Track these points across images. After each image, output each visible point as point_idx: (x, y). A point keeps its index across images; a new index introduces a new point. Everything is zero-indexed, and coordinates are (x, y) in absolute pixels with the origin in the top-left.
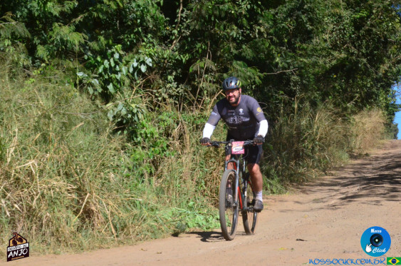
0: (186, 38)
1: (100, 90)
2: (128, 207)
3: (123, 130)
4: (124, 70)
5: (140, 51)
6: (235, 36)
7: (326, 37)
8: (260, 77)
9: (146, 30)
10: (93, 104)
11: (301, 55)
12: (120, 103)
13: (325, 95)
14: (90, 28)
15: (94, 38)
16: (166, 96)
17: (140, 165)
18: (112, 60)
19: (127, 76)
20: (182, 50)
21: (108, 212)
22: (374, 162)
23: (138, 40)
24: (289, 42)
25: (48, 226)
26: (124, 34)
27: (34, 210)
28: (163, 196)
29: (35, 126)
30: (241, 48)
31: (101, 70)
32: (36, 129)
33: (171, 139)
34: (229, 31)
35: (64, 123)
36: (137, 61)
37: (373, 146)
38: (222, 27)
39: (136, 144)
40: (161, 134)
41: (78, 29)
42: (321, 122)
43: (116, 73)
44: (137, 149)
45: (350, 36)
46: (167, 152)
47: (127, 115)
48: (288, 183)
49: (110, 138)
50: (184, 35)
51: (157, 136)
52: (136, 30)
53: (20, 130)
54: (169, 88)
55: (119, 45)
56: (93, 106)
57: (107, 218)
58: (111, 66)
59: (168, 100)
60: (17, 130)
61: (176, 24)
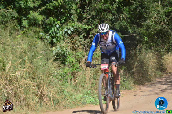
0: (89, 19)
1: (50, 41)
2: (60, 94)
4: (61, 32)
5: (68, 24)
6: (111, 19)
8: (122, 37)
10: (47, 47)
12: (58, 47)
14: (47, 13)
15: (47, 18)
16: (79, 44)
18: (55, 28)
19: (63, 36)
20: (87, 24)
21: (51, 96)
26: (61, 16)
27: (18, 94)
28: (76, 89)
29: (19, 56)
30: (113, 24)
31: (50, 32)
32: (21, 57)
33: (80, 63)
34: (108, 16)
35: (32, 56)
36: (67, 29)
38: (106, 14)
39: (65, 65)
40: (76, 62)
41: (41, 14)
43: (58, 33)
44: (65, 68)
46: (79, 70)
47: (61, 52)
48: (133, 85)
49: (53, 63)
50: (88, 17)
51: (74, 62)
52: (67, 15)
53: (13, 58)
54: (81, 41)
55: (59, 21)
56: (46, 49)
57: (50, 98)
58: (55, 31)
59: (80, 46)
60: (11, 58)
61: (85, 12)
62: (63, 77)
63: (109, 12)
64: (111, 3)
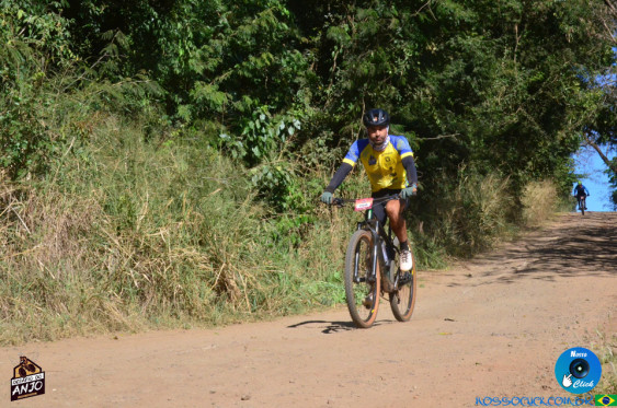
0: (339, 99)
1: (244, 153)
4: (271, 132)
5: (288, 113)
6: (393, 98)
7: (498, 100)
8: (419, 143)
10: (237, 169)
12: (264, 166)
14: (236, 86)
15: (238, 98)
16: (316, 161)
17: (286, 235)
18: (257, 122)
19: (275, 139)
20: (334, 111)
21: (245, 285)
24: (456, 105)
25: (180, 298)
27: (165, 281)
30: (398, 110)
31: (245, 133)
32: (170, 194)
34: (387, 92)
35: (199, 189)
36: (285, 123)
41: (222, 88)
42: (489, 193)
43: (263, 135)
44: (282, 218)
45: (523, 99)
47: (273, 179)
48: (449, 257)
50: (337, 95)
53: (152, 195)
54: (321, 152)
55: (266, 106)
58: (256, 129)
59: (318, 166)
60: (148, 195)
61: (329, 83)
62: (276, 239)
63: (387, 82)
64: (392, 60)
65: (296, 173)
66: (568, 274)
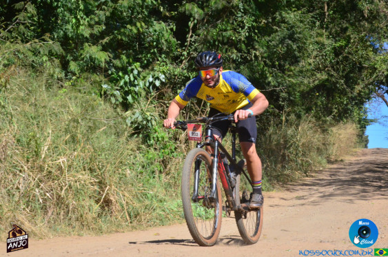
0: (193, 58)
1: (121, 100)
2: (141, 199)
3: (139, 133)
4: (141, 83)
5: (155, 69)
6: (234, 58)
7: (311, 61)
9: (161, 51)
10: (115, 112)
11: (289, 76)
12: (137, 111)
13: (308, 110)
14: (115, 48)
15: (117, 57)
17: (152, 163)
18: (131, 76)
19: (144, 89)
20: (190, 69)
21: (124, 202)
22: (348, 167)
23: (154, 60)
24: (280, 65)
25: (74, 212)
26: (142, 54)
27: (63, 198)
28: (170, 190)
29: (65, 128)
30: (239, 68)
31: (122, 83)
32: (67, 131)
33: (178, 142)
34: (230, 54)
35: (90, 127)
36: (153, 77)
37: (347, 154)
38: (224, 51)
39: (149, 146)
40: (170, 138)
41: (104, 49)
42: (304, 132)
43: (135, 86)
44: (150, 151)
45: (331, 61)
46: (175, 154)
47: (142, 121)
48: (275, 182)
49: (128, 140)
50: (192, 56)
51: (167, 140)
52: (152, 51)
53: (53, 131)
55: (138, 63)
56: (115, 114)
57: (123, 207)
58: (130, 81)
60: (50, 132)
61: (186, 46)
63: (230, 46)
64: (235, 30)
65: (160, 115)
66: (364, 198)
